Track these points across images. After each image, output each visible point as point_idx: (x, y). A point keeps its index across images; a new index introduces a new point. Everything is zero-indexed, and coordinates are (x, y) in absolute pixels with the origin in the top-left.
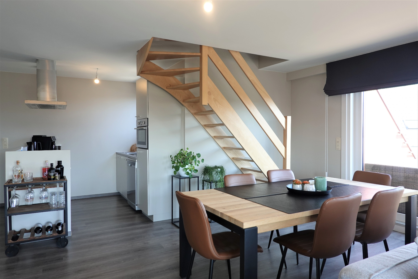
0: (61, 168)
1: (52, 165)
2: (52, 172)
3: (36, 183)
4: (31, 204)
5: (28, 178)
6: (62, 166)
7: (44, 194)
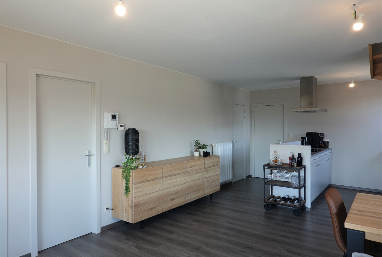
0: (300, 159)
1: (293, 156)
2: (293, 161)
3: (282, 167)
4: (279, 180)
5: (279, 163)
6: (301, 157)
7: (287, 176)
